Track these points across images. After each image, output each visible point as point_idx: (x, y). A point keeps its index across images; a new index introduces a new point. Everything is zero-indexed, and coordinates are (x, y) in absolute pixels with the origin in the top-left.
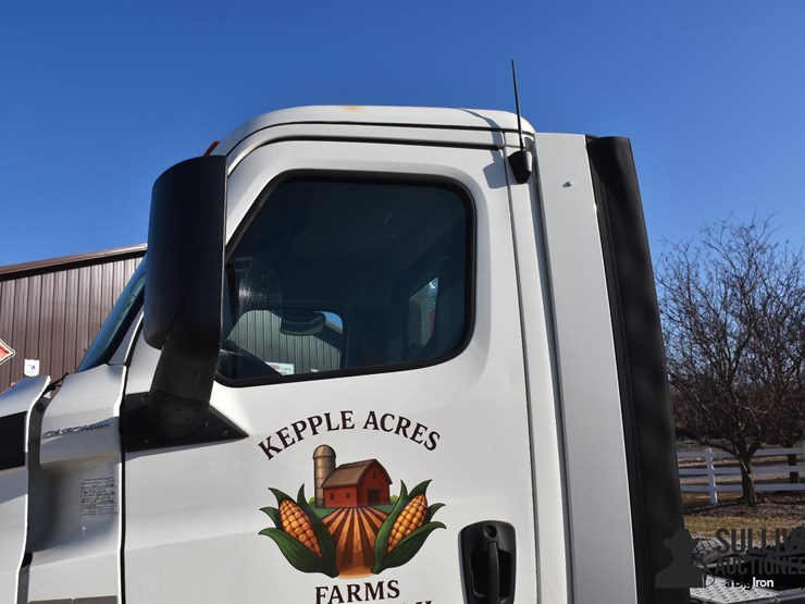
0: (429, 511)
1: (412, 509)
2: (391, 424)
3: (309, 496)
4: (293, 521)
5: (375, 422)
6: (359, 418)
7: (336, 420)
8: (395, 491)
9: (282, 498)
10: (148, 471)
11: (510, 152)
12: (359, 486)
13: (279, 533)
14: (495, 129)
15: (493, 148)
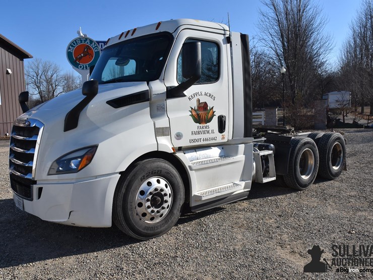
0: (214, 112)
1: (211, 112)
2: (208, 95)
3: (196, 109)
4: (194, 113)
5: (206, 94)
6: (203, 93)
7: (200, 94)
8: (209, 108)
9: (192, 109)
10: (171, 102)
11: (227, 36)
12: (203, 107)
13: (192, 115)
14: (224, 30)
15: (224, 35)
